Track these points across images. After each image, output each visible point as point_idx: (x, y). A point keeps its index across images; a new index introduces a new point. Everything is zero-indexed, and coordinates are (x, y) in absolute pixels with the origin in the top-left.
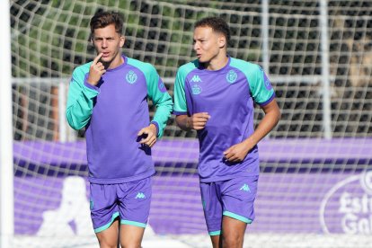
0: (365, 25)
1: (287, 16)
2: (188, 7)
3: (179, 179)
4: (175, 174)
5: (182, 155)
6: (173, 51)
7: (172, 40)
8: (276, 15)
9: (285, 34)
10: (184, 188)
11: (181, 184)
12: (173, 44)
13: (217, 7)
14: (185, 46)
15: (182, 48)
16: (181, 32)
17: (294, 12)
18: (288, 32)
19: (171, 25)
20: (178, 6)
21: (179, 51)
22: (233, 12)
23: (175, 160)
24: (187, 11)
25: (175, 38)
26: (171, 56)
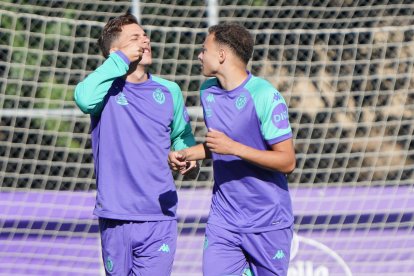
0: (267, 41)
1: (165, 29)
2: (35, 16)
3: (23, 242)
4: (19, 236)
5: (28, 210)
6: (14, 75)
7: (13, 59)
8: (150, 28)
9: (162, 53)
10: (30, 255)
11: (26, 249)
12: (15, 65)
13: (73, 16)
14: (32, 67)
15: (27, 70)
16: (26, 49)
17: (174, 24)
18: (166, 49)
19: (12, 40)
20: (21, 15)
21: (22, 75)
22: (95, 23)
23: (18, 217)
24: (33, 21)
25: (18, 57)
26: (11, 81)
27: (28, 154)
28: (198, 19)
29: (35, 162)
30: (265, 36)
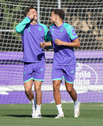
0: (74, 11)
1: (46, 8)
2: (11, 5)
3: (8, 66)
4: (6, 64)
5: (9, 57)
6: (5, 20)
7: (5, 16)
8: (42, 8)
9: (46, 14)
10: (10, 69)
11: (8, 67)
12: (6, 18)
13: (21, 4)
15: (9, 19)
16: (8, 13)
17: (49, 7)
18: (47, 13)
19: (5, 11)
20: (7, 4)
21: (7, 20)
22: (27, 6)
23: (6, 59)
24: (10, 6)
25: (6, 15)
26: (5, 22)
27: (9, 42)
28: (55, 5)
29: (11, 44)
30: (73, 10)
